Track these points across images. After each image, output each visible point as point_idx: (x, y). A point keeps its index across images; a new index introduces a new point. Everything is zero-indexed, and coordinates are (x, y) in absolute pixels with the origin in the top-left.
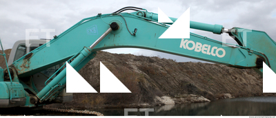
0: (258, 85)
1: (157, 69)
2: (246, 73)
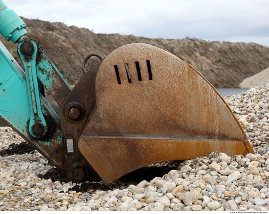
0: (212, 71)
1: (56, 40)
2: (197, 54)
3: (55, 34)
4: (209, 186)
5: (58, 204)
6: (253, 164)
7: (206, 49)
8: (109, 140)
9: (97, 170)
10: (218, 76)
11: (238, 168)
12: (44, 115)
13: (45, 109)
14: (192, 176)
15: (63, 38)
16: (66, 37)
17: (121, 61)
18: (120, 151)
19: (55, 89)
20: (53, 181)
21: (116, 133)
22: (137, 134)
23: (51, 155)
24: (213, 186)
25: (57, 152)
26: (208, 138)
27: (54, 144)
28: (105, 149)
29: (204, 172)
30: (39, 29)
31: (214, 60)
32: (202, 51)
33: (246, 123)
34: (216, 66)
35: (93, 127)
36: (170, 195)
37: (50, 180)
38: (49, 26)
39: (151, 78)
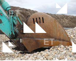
3: (28, 12)
4: (56, 55)
5: (14, 57)
6: (70, 49)
7: (67, 18)
8: (30, 40)
9: (27, 48)
10: (70, 24)
11: (66, 50)
12: (14, 32)
13: (15, 30)
14: (52, 51)
15: (30, 13)
16: (31, 13)
17: (35, 17)
18: (33, 43)
19: (18, 25)
20: (16, 50)
21: (33, 38)
22: (39, 38)
23: (16, 43)
24: (57, 55)
25: (18, 42)
26: (59, 41)
27: (17, 40)
28: (29, 42)
29: (56, 50)
30: (24, 11)
31: (69, 20)
32: (66, 18)
33: (72, 37)
34: (69, 22)
35: (26, 36)
36: (44, 57)
37: (15, 50)
38: (27, 10)
39: (43, 23)
